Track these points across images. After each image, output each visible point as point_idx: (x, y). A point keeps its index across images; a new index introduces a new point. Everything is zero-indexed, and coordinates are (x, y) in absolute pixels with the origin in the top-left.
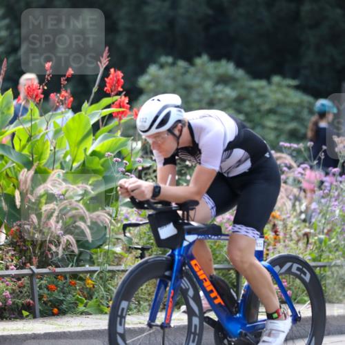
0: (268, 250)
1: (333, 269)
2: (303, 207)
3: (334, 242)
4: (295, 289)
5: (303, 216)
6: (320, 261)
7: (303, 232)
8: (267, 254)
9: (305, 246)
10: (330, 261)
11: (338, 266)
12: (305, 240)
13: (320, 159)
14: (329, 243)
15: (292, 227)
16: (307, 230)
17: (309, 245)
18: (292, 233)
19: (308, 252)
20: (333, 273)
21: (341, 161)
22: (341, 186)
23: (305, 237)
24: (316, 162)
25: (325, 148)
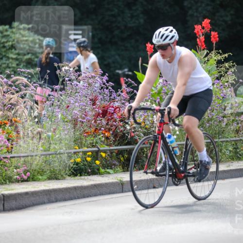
0: (12, 145)
1: (58, 156)
2: (36, 114)
3: (58, 137)
4: (32, 171)
5: (36, 120)
6: (49, 151)
7: (37, 131)
8: (12, 148)
9: (38, 140)
10: (56, 150)
11: (62, 154)
12: (39, 136)
13: (45, 79)
14: (55, 138)
15: (28, 128)
16: (39, 129)
17: (41, 140)
18: (29, 132)
19: (40, 145)
20: (58, 159)
21: (61, 80)
22: (62, 98)
23: (38, 134)
24: (43, 82)
25: (48, 71)
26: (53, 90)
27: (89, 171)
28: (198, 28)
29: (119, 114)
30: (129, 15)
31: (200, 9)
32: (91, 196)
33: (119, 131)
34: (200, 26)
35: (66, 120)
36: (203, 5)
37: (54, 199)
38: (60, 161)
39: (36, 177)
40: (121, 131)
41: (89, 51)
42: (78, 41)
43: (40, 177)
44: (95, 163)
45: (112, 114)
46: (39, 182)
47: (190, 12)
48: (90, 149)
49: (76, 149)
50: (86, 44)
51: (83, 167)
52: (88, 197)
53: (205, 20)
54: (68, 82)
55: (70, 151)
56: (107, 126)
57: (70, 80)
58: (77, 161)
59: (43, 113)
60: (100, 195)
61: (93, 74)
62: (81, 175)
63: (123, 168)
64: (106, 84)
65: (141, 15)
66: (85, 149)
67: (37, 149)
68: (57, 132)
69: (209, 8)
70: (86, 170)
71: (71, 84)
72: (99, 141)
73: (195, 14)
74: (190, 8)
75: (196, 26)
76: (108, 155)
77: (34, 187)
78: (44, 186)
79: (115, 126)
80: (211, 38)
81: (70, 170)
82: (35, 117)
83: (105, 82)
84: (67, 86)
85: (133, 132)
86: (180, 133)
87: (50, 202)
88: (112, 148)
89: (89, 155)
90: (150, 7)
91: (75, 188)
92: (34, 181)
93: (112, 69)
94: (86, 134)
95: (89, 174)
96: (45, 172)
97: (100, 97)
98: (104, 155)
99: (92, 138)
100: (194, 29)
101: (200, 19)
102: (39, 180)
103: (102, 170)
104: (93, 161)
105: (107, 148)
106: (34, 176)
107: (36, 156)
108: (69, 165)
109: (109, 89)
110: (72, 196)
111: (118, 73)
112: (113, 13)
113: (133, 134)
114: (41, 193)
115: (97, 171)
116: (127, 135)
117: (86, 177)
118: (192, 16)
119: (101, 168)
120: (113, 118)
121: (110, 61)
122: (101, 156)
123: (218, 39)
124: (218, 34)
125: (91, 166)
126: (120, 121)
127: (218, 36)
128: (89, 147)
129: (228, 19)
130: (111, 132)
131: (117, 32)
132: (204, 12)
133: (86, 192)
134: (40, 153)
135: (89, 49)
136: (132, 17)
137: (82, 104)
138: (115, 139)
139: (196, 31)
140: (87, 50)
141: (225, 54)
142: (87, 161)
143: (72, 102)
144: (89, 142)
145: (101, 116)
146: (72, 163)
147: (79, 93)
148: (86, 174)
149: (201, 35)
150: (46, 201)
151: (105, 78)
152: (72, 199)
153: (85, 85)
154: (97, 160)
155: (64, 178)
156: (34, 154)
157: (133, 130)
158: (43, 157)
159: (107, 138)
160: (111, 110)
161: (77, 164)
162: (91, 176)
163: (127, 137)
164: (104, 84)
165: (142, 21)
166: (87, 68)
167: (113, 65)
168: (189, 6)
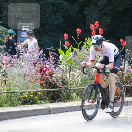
1: (15, 93)
2: (3, 70)
3: (15, 83)
5: (3, 74)
6: (10, 90)
7: (4, 80)
9: (4, 85)
10: (14, 90)
11: (17, 92)
12: (4, 83)
13: (9, 52)
14: (13, 84)
17: (6, 85)
19: (5, 87)
20: (15, 95)
21: (17, 52)
22: (18, 62)
23: (4, 81)
24: (8, 53)
25: (11, 47)
26: (12, 58)
27: (32, 102)
28: (92, 26)
29: (49, 72)
30: (54, 18)
31: (93, 16)
32: (32, 116)
33: (48, 81)
34: (93, 25)
35: (20, 74)
36: (95, 14)
37: (12, 117)
38: (16, 96)
39: (2, 105)
40: (50, 81)
41: (33, 37)
42: (27, 31)
43: (5, 105)
44: (35, 98)
45: (45, 71)
46: (4, 108)
47: (87, 17)
48: (32, 90)
49: (25, 90)
50: (32, 32)
51: (28, 100)
52: (31, 116)
53: (96, 22)
54: (21, 54)
55: (22, 91)
56: (42, 78)
57: (22, 53)
58: (25, 97)
59: (7, 70)
60: (37, 115)
61: (35, 50)
62: (27, 104)
63: (50, 101)
64: (42, 55)
65: (61, 18)
66: (30, 90)
67: (4, 90)
68: (15, 80)
69: (98, 15)
70: (30, 101)
71: (23, 55)
72: (37, 86)
73: (90, 18)
74: (88, 15)
75: (91, 25)
76: (42, 94)
77: (2, 110)
78: (7, 110)
79: (46, 78)
80: (99, 32)
81: (21, 101)
82: (3, 72)
83: (42, 54)
84: (20, 56)
85: (56, 81)
86: (81, 82)
87: (10, 118)
88: (44, 90)
89: (32, 93)
90: (66, 14)
91: (24, 111)
92: (2, 107)
93: (44, 47)
94: (30, 82)
95: (31, 104)
96: (8, 102)
97: (38, 62)
98: (40, 93)
99: (34, 84)
100: (90, 26)
101: (93, 21)
102: (4, 106)
103: (39, 102)
104: (34, 97)
105: (42, 90)
106: (2, 104)
107: (3, 93)
108: (21, 99)
109: (44, 58)
110: (22, 116)
111: (48, 49)
112: (46, 17)
113: (56, 83)
114: (5, 113)
115: (36, 102)
116: (52, 83)
117: (30, 105)
118: (88, 19)
119: (38, 101)
120: (45, 74)
121: (44, 42)
122: (38, 94)
123: (103, 32)
124: (103, 29)
125: (33, 100)
126: (49, 75)
127: (103, 30)
128: (32, 89)
129: (108, 21)
130: (44, 81)
131: (48, 27)
132: (95, 17)
133: (30, 113)
134: (5, 92)
135: (33, 36)
136: (56, 19)
137: (29, 65)
138: (46, 85)
139: (91, 28)
140: (32, 36)
141: (107, 40)
142: (30, 97)
143: (23, 64)
144: (32, 86)
145: (39, 72)
146: (22, 97)
147: (27, 59)
148: (30, 104)
149: (94, 30)
150: (8, 118)
151: (42, 52)
152: (22, 117)
153: (31, 55)
154: (36, 96)
155: (18, 106)
156: (2, 92)
157: (56, 80)
158: (7, 94)
159: (42, 84)
160: (44, 69)
161: (25, 98)
162: (33, 105)
163: (53, 84)
164: (41, 55)
165: (61, 21)
166: (32, 46)
167: (45, 45)
168: (87, 14)
